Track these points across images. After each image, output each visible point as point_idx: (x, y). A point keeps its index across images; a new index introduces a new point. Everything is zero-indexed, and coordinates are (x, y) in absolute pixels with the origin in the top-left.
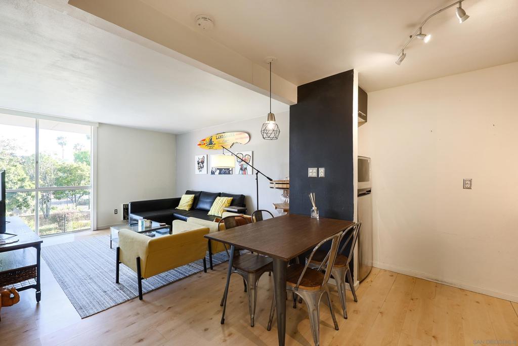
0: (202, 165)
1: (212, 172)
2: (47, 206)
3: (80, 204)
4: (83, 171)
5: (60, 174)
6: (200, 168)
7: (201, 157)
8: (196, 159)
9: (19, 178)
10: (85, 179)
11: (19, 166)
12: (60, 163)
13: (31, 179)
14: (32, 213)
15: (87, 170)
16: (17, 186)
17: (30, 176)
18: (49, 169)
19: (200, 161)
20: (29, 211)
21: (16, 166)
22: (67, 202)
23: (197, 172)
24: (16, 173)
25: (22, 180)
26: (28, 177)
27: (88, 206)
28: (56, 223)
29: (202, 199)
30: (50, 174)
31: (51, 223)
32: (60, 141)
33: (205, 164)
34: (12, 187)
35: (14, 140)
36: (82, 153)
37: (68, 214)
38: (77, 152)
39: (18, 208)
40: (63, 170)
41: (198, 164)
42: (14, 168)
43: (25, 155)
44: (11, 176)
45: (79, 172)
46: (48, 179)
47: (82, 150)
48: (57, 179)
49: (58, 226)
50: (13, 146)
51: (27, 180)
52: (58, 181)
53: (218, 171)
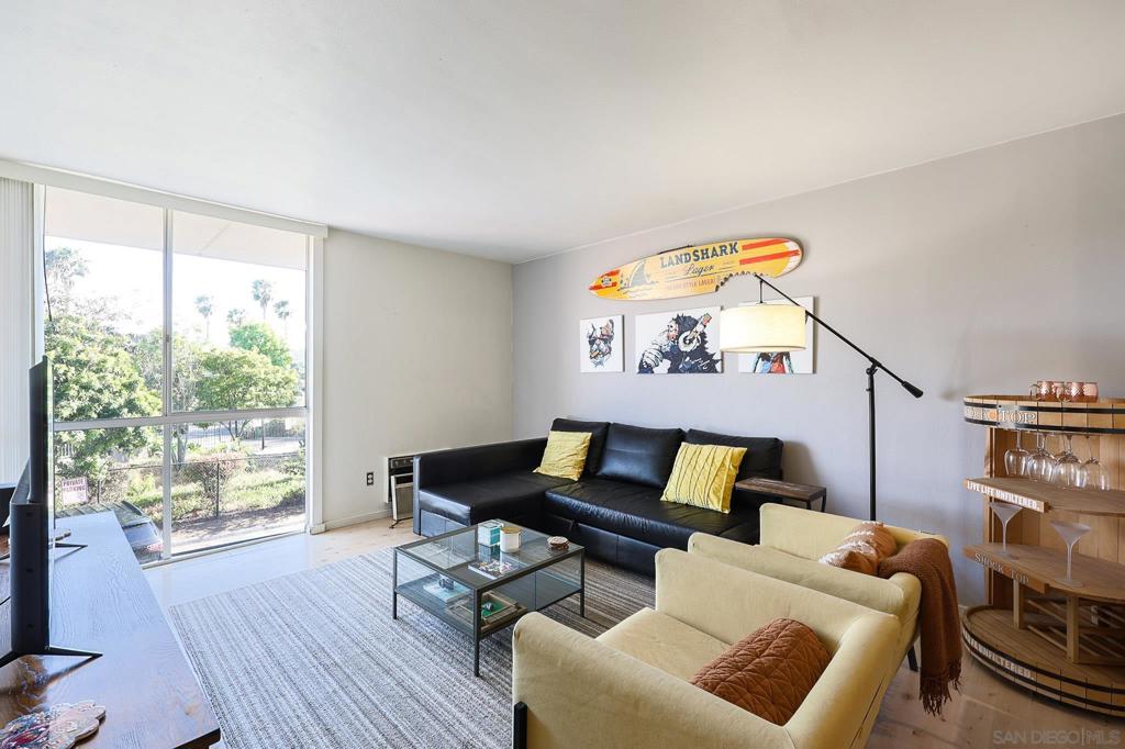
0: (603, 346)
1: (641, 366)
2: (179, 442)
3: (246, 437)
4: (254, 366)
5: (207, 374)
6: (597, 355)
7: (601, 323)
8: (585, 328)
9: (125, 380)
10: (256, 384)
11: (124, 356)
12: (207, 349)
13: (150, 383)
14: (150, 456)
15: (260, 365)
16: (121, 401)
17: (146, 377)
18: (183, 362)
19: (598, 334)
20: (145, 450)
21: (116, 355)
22: (218, 433)
23: (587, 365)
24: (117, 370)
25: (130, 387)
26: (143, 380)
27: (261, 442)
28: (199, 483)
29: (615, 445)
30: (185, 374)
31: (188, 482)
32: (202, 305)
33: (616, 344)
34: (112, 401)
35: (115, 299)
36: (245, 328)
37: (224, 462)
38: (234, 326)
39: (121, 450)
40: (212, 364)
41: (592, 343)
42: (111, 360)
43: (137, 332)
44: (107, 378)
45: (246, 369)
46: (182, 383)
47: (244, 323)
48: (200, 384)
49: (202, 489)
50: (112, 312)
51: (140, 385)
52: (200, 388)
53: (667, 364)
